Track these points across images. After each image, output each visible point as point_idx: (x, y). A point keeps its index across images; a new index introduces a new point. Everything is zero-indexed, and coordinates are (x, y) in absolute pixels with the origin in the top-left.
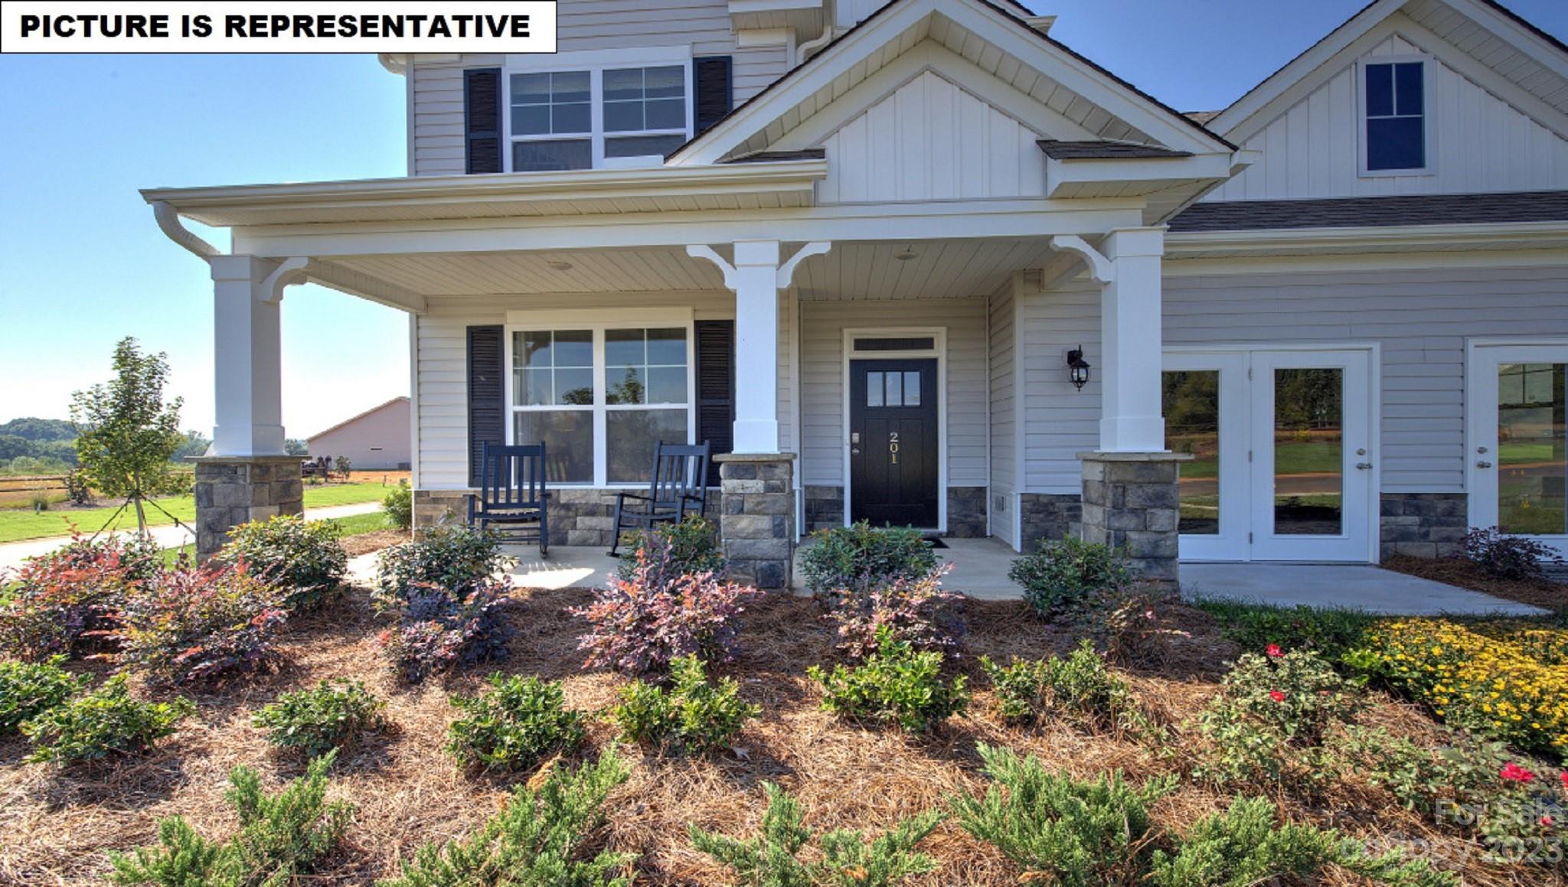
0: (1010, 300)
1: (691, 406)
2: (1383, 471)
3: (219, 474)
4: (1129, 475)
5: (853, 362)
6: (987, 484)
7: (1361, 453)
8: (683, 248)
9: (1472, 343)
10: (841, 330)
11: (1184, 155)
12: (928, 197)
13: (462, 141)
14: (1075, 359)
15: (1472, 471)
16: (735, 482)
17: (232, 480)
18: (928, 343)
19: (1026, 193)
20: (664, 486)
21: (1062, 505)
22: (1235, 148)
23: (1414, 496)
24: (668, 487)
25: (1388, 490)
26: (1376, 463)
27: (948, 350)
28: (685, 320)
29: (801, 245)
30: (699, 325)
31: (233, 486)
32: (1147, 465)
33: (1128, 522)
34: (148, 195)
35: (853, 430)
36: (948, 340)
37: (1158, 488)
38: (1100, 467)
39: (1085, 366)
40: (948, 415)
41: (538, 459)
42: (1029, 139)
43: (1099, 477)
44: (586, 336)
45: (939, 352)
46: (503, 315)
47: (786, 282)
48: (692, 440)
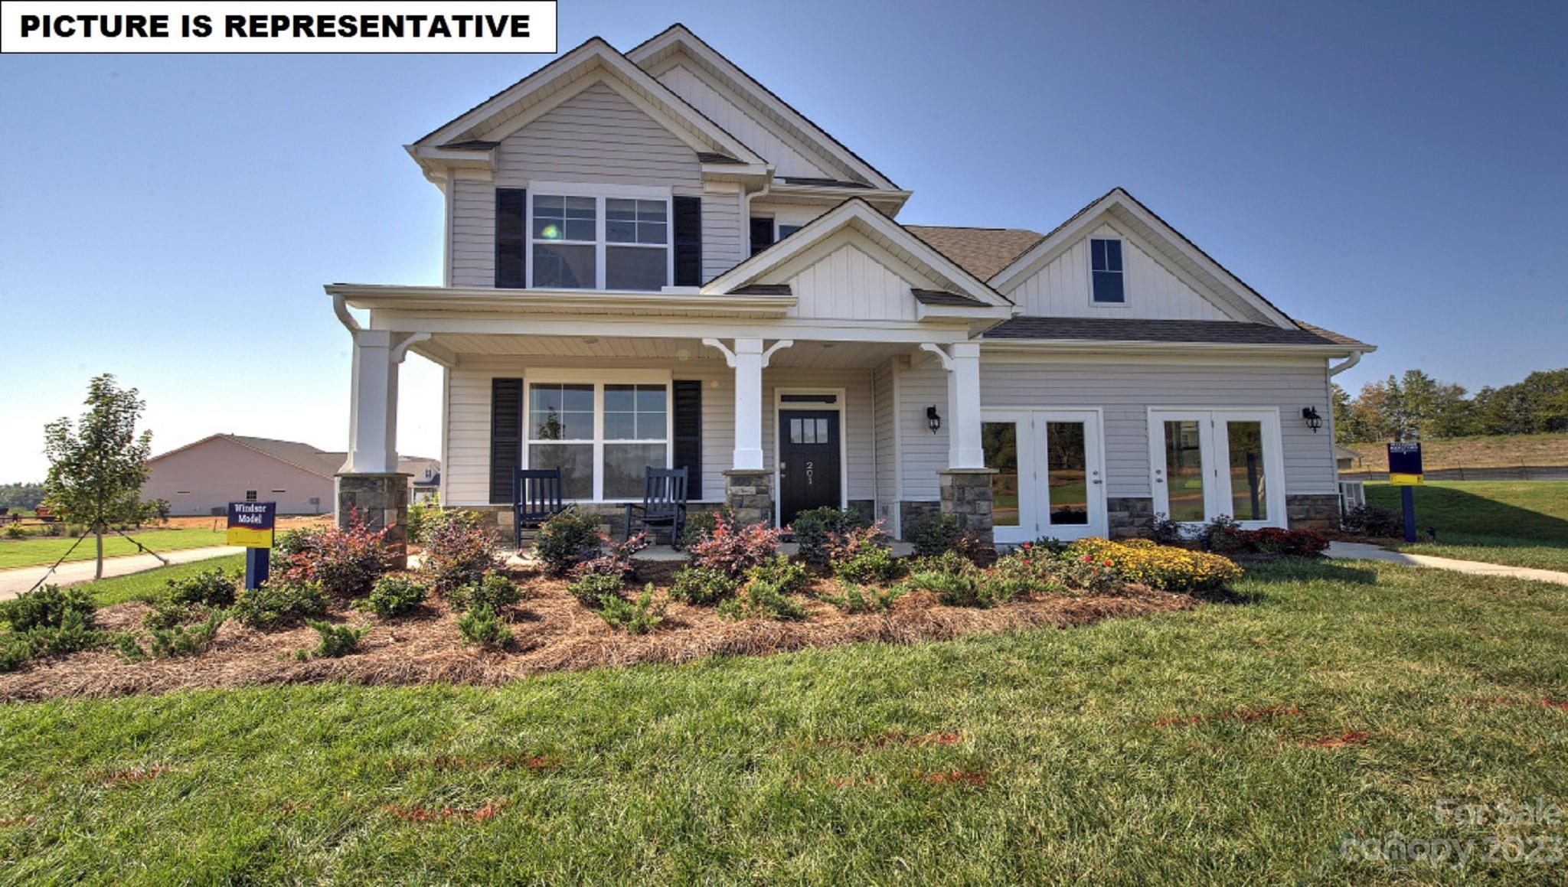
0: (890, 374)
1: (669, 441)
2: (1108, 485)
3: (362, 485)
4: (965, 482)
5: (781, 411)
6: (874, 498)
7: (1095, 473)
8: (700, 340)
9: (1149, 408)
10: (773, 390)
11: (988, 305)
12: (851, 317)
13: (492, 240)
14: (931, 413)
15: (1154, 484)
16: (738, 488)
17: (373, 490)
18: (831, 399)
19: (905, 318)
20: (653, 501)
21: (926, 508)
22: (1013, 304)
23: (1125, 500)
24: (657, 501)
25: (1113, 496)
26: (1104, 480)
27: (847, 405)
28: (665, 378)
29: (776, 341)
30: (676, 383)
31: (373, 494)
32: (975, 475)
33: (966, 509)
34: (330, 290)
35: (782, 460)
36: (847, 398)
37: (982, 489)
38: (950, 478)
39: (938, 418)
40: (848, 449)
41: (554, 480)
42: (907, 288)
43: (950, 483)
44: (590, 388)
45: (840, 405)
46: (523, 371)
47: (766, 364)
48: (670, 465)
